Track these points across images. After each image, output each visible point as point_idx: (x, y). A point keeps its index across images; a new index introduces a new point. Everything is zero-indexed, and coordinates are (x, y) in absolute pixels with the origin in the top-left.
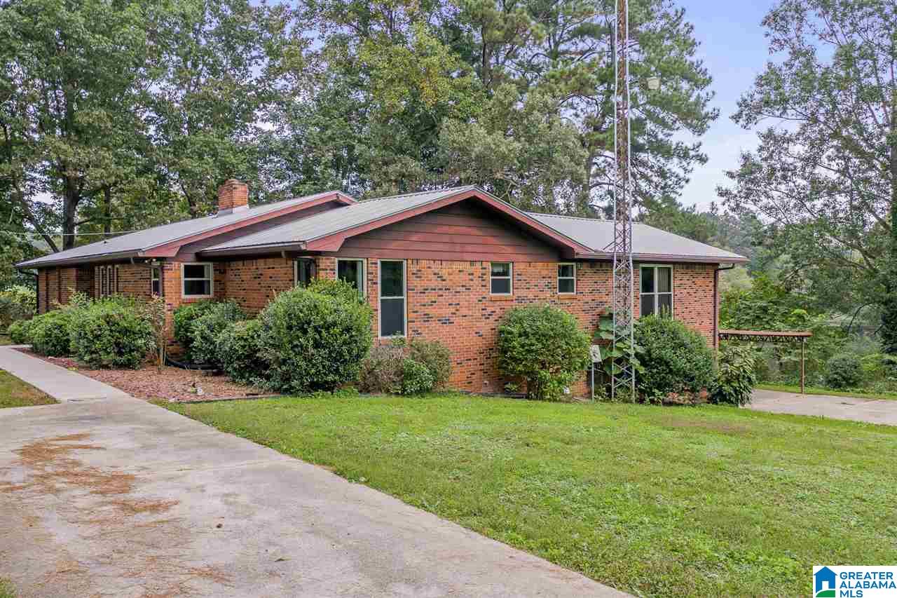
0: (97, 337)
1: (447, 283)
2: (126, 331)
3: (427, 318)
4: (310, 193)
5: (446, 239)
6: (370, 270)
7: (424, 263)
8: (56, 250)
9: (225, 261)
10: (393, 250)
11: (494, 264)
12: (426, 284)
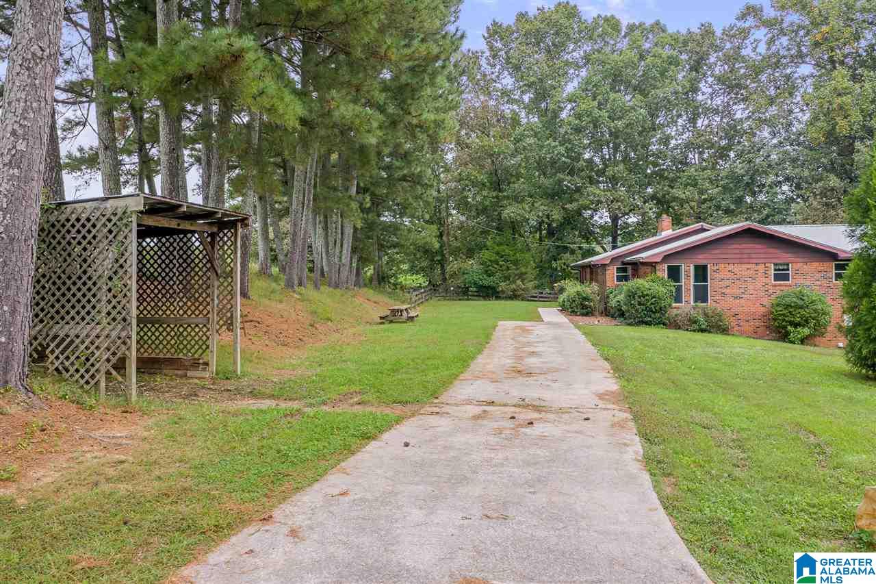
0: (574, 301)
1: (738, 276)
2: (585, 299)
3: (724, 295)
4: (693, 224)
5: (738, 251)
6: (687, 270)
7: (722, 266)
8: (605, 251)
9: (635, 265)
10: (701, 259)
11: (775, 265)
12: (722, 276)
